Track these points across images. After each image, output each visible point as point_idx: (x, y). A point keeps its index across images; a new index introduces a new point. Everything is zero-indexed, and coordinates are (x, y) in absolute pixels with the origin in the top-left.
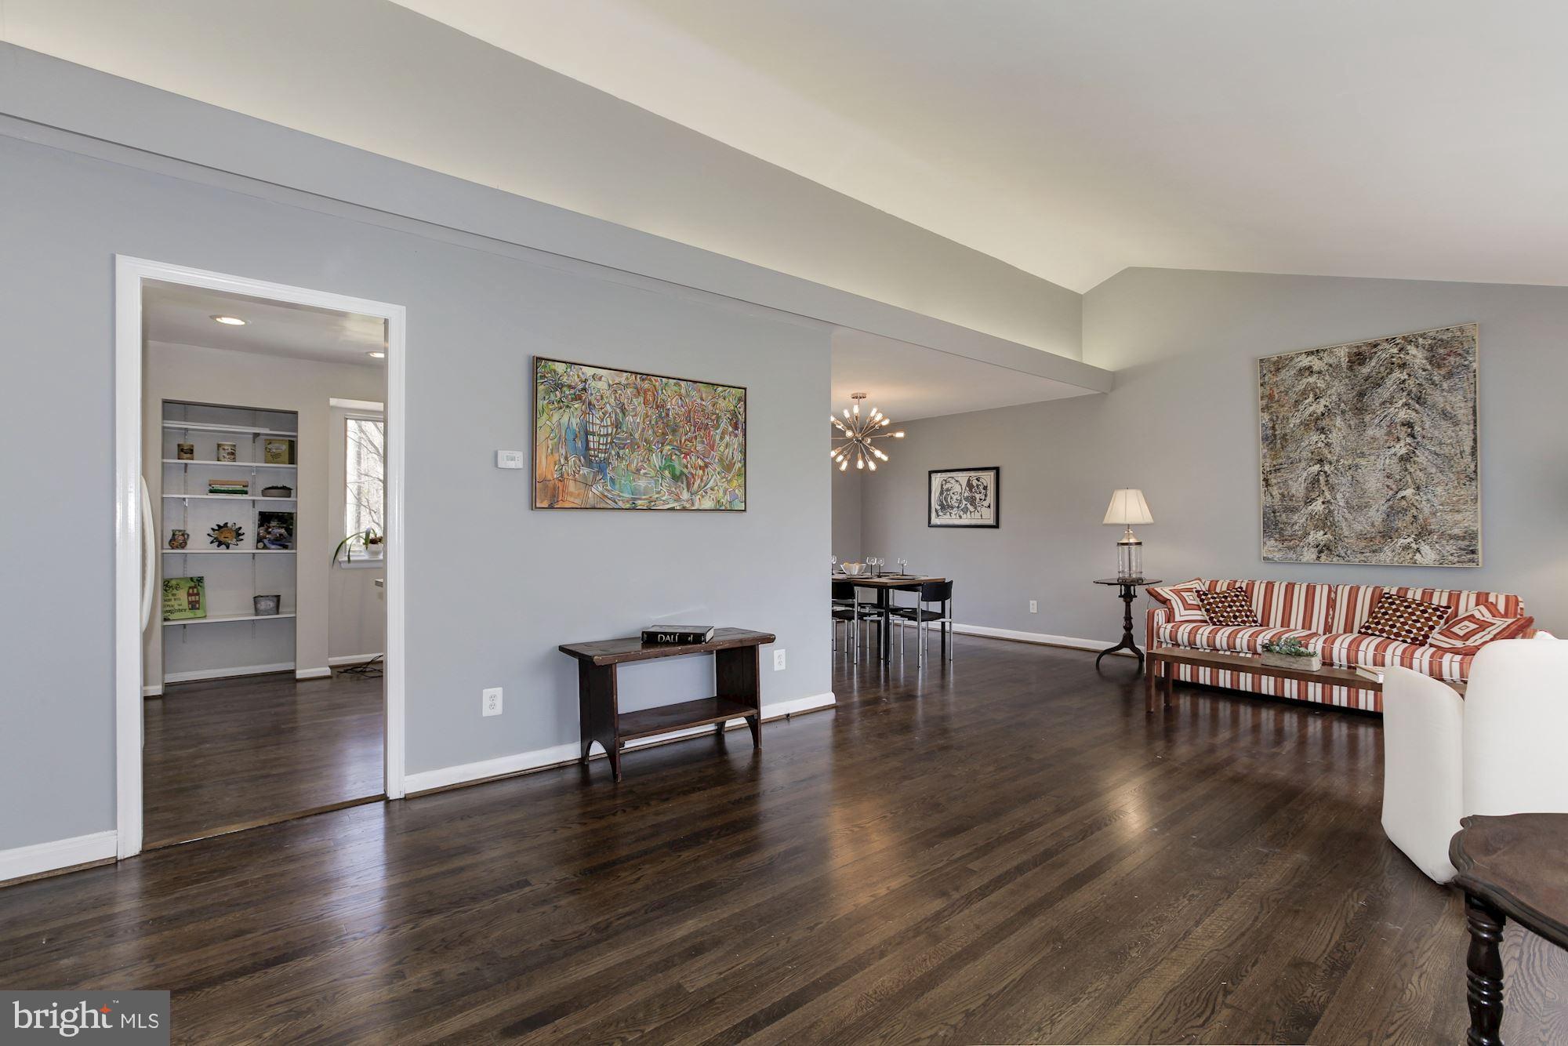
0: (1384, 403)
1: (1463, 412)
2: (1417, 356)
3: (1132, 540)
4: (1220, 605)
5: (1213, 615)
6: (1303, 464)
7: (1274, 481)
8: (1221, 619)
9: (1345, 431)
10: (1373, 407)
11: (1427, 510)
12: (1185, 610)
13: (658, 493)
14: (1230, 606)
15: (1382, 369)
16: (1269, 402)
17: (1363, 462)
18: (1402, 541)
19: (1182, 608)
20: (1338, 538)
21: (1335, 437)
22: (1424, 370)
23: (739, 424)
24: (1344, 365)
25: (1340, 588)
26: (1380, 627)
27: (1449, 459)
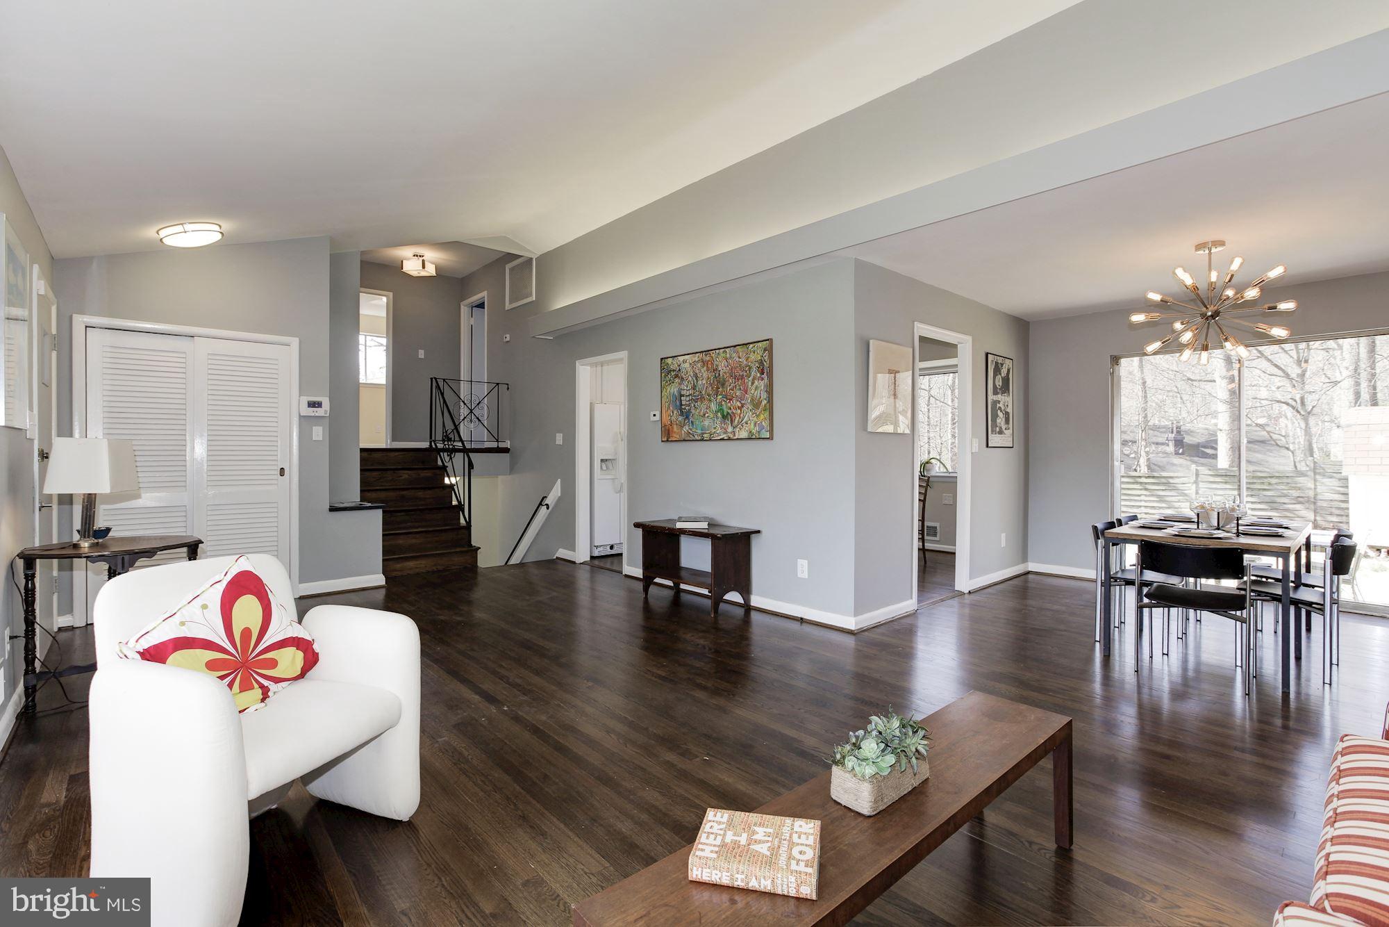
13: (715, 428)
23: (766, 369)
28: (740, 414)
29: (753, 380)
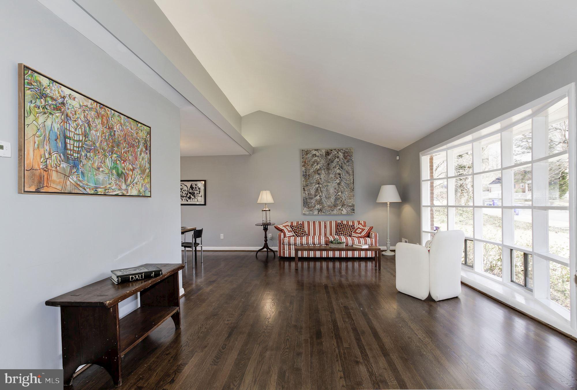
0: (334, 167)
1: (351, 172)
2: (341, 155)
3: (267, 209)
4: (298, 230)
5: (296, 234)
6: (314, 184)
7: (306, 189)
8: (299, 235)
9: (325, 175)
10: (331, 168)
11: (344, 199)
12: (289, 232)
13: (110, 184)
14: (300, 230)
15: (333, 157)
16: (305, 164)
17: (329, 184)
18: (339, 207)
19: (288, 232)
20: (323, 207)
21: (322, 176)
22: (343, 159)
23: (148, 148)
24: (324, 155)
25: (327, 222)
26: (341, 233)
27: (348, 184)
28: (132, 175)
29: (141, 151)
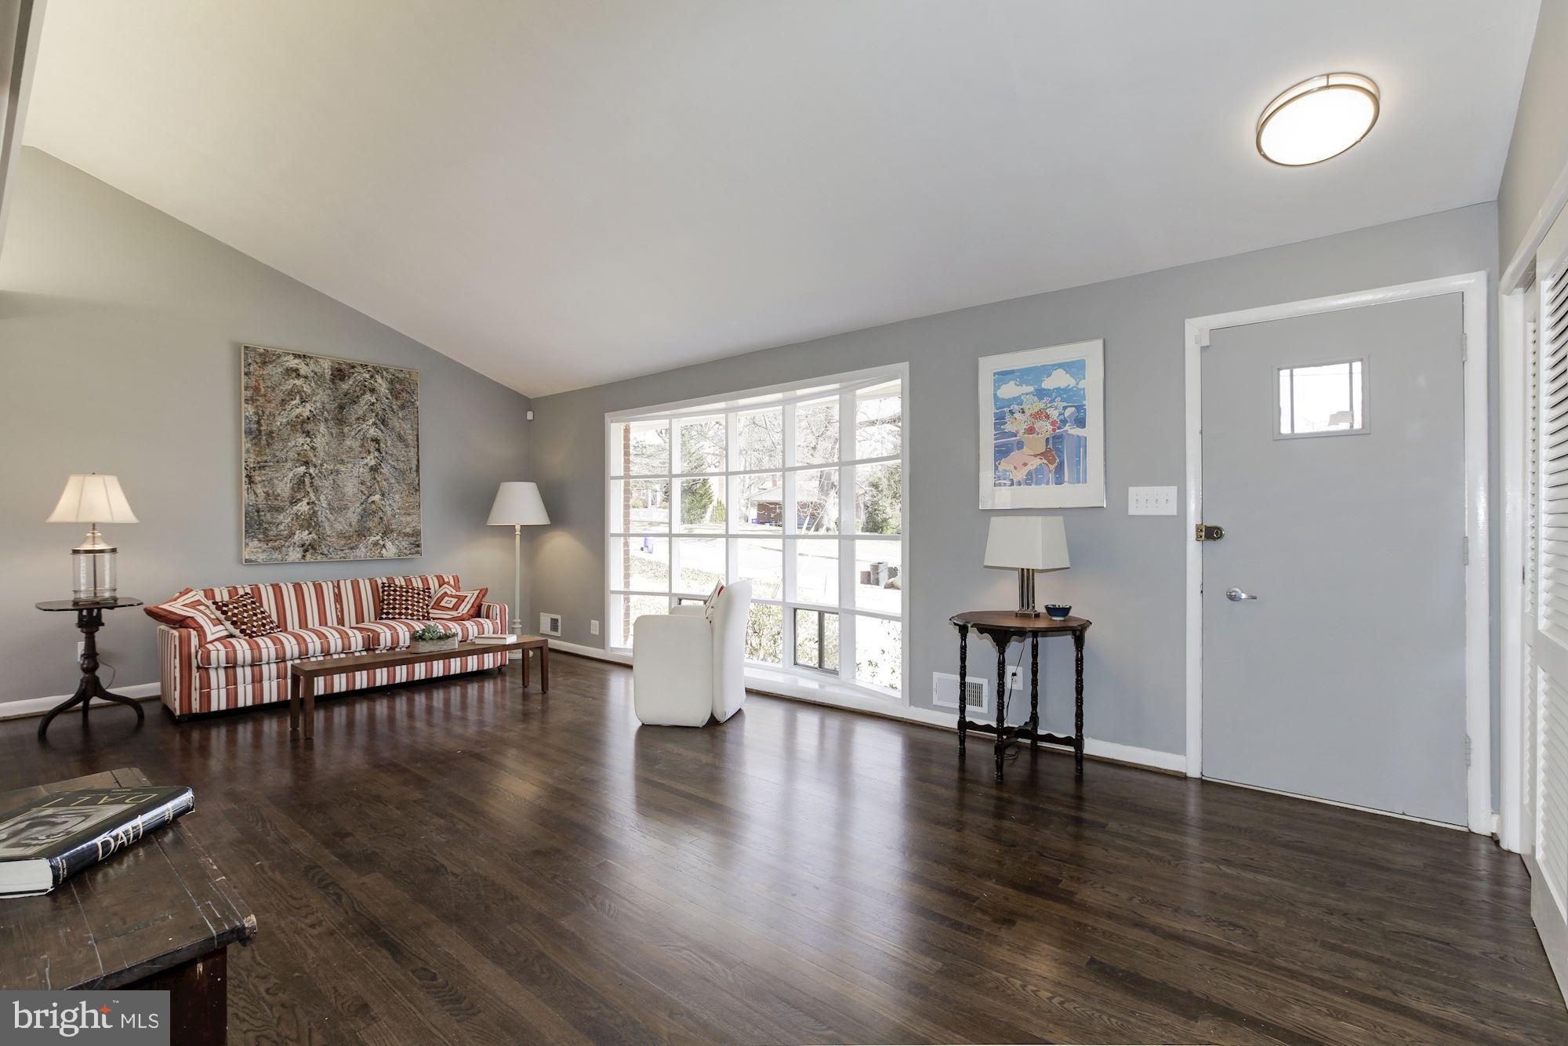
0: (358, 419)
1: (410, 438)
2: (382, 386)
3: (97, 547)
4: (245, 615)
5: (244, 627)
6: (289, 464)
7: (257, 479)
8: (254, 629)
9: (327, 438)
10: (351, 420)
11: (389, 513)
12: (215, 625)
14: (255, 615)
15: (358, 389)
16: (255, 395)
17: (342, 468)
18: (373, 538)
19: (211, 625)
20: (322, 537)
21: (319, 442)
22: (387, 398)
24: (328, 377)
25: (342, 583)
27: (403, 473)
